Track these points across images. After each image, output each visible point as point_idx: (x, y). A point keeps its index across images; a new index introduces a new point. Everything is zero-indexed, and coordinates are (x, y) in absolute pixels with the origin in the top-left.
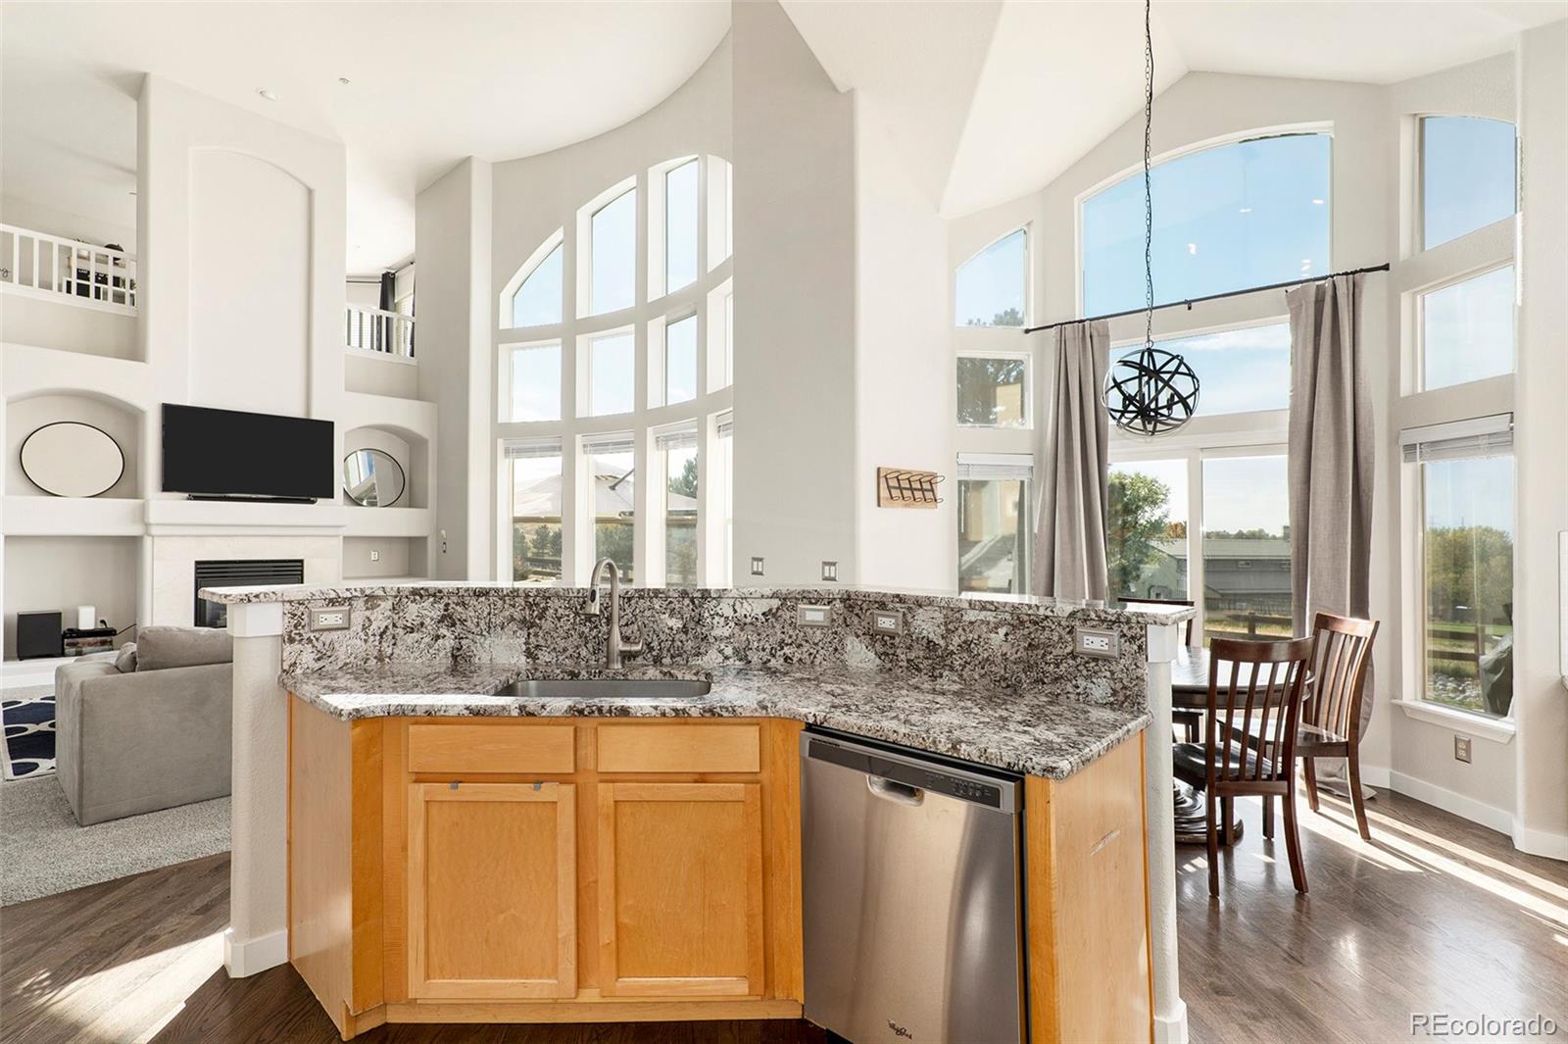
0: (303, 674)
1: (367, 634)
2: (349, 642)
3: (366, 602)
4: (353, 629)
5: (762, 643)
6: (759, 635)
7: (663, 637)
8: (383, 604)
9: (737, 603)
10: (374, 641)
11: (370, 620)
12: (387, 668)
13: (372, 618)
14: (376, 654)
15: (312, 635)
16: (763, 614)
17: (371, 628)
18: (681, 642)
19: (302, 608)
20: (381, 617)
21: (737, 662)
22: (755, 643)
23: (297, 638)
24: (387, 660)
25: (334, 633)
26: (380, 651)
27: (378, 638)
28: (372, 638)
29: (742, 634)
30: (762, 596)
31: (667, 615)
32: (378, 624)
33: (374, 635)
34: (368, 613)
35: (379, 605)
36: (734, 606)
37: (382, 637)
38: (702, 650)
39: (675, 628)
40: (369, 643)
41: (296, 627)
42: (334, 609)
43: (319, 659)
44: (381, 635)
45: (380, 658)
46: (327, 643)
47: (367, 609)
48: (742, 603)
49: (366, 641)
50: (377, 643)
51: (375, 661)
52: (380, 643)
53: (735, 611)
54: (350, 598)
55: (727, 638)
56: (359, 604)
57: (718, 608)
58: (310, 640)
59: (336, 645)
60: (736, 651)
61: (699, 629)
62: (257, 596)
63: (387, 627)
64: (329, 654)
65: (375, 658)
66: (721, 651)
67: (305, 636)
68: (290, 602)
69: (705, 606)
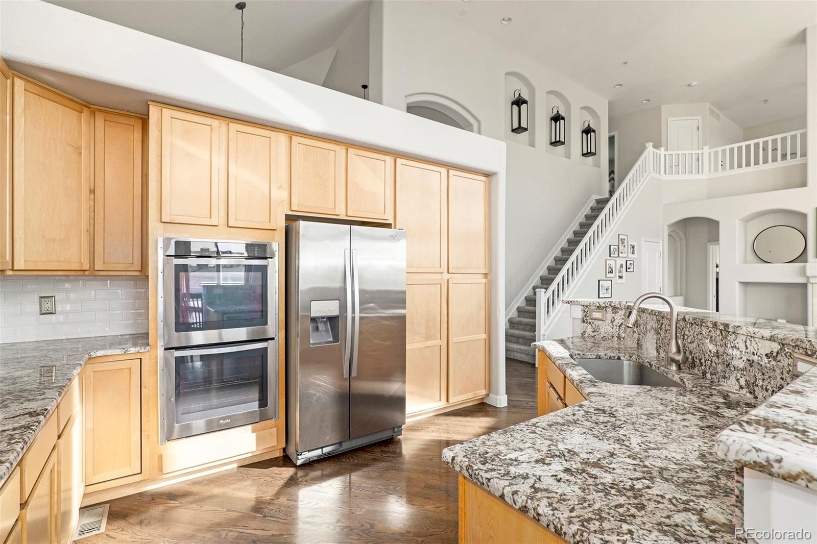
0: (588, 336)
1: (613, 325)
2: (605, 327)
3: (613, 310)
4: (607, 321)
5: (766, 383)
6: (763, 374)
7: (707, 357)
8: (620, 312)
9: (748, 341)
10: (616, 329)
11: (614, 318)
12: (622, 343)
13: (615, 318)
14: (617, 335)
15: (591, 321)
16: (766, 355)
17: (615, 322)
18: (716, 363)
19: (587, 309)
20: (619, 318)
21: (748, 394)
22: (760, 381)
23: (586, 321)
24: (622, 339)
25: (599, 321)
26: (619, 334)
27: (618, 328)
28: (615, 327)
29: (751, 369)
30: (763, 337)
31: (708, 340)
32: (618, 321)
33: (616, 326)
34: (613, 315)
35: (618, 312)
36: (746, 342)
37: (620, 328)
38: (727, 375)
39: (712, 351)
40: (614, 330)
41: (585, 316)
42: (599, 311)
43: (593, 332)
44: (620, 326)
45: (619, 338)
46: (597, 325)
47: (613, 313)
48: (751, 341)
49: (612, 328)
50: (617, 330)
51: (617, 338)
52: (619, 330)
53: (747, 348)
54: (606, 307)
55: (742, 370)
56: (610, 310)
57: (736, 342)
58: (590, 323)
59: (600, 327)
60: (747, 383)
61: (725, 357)
62: (571, 302)
63: (622, 323)
64: (597, 330)
65: (617, 337)
66: (738, 380)
67: (589, 321)
68: (583, 306)
69: (729, 338)
